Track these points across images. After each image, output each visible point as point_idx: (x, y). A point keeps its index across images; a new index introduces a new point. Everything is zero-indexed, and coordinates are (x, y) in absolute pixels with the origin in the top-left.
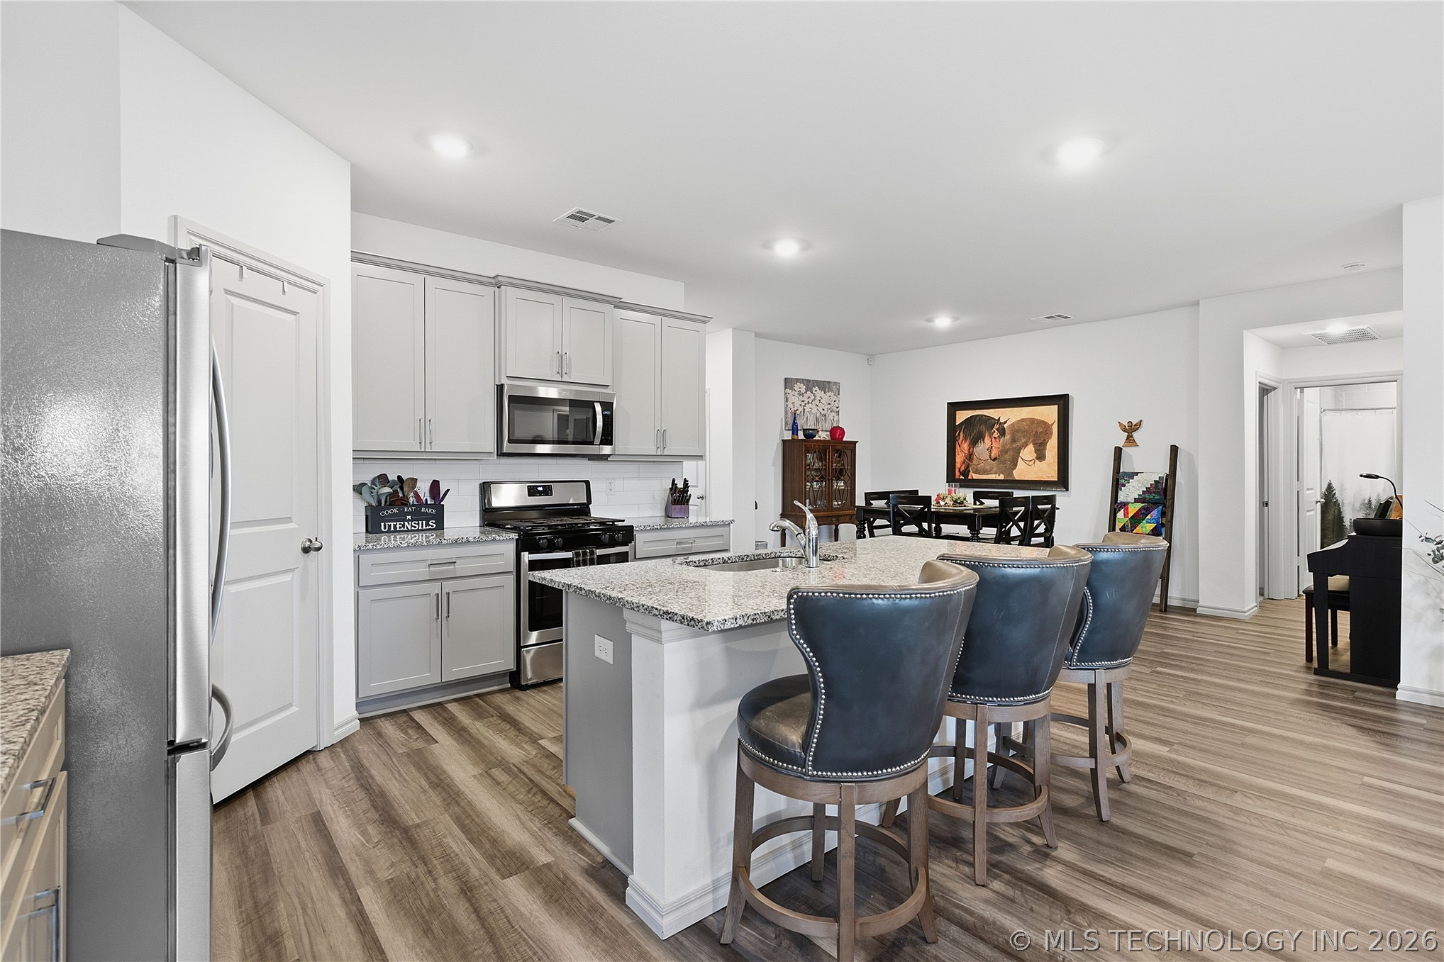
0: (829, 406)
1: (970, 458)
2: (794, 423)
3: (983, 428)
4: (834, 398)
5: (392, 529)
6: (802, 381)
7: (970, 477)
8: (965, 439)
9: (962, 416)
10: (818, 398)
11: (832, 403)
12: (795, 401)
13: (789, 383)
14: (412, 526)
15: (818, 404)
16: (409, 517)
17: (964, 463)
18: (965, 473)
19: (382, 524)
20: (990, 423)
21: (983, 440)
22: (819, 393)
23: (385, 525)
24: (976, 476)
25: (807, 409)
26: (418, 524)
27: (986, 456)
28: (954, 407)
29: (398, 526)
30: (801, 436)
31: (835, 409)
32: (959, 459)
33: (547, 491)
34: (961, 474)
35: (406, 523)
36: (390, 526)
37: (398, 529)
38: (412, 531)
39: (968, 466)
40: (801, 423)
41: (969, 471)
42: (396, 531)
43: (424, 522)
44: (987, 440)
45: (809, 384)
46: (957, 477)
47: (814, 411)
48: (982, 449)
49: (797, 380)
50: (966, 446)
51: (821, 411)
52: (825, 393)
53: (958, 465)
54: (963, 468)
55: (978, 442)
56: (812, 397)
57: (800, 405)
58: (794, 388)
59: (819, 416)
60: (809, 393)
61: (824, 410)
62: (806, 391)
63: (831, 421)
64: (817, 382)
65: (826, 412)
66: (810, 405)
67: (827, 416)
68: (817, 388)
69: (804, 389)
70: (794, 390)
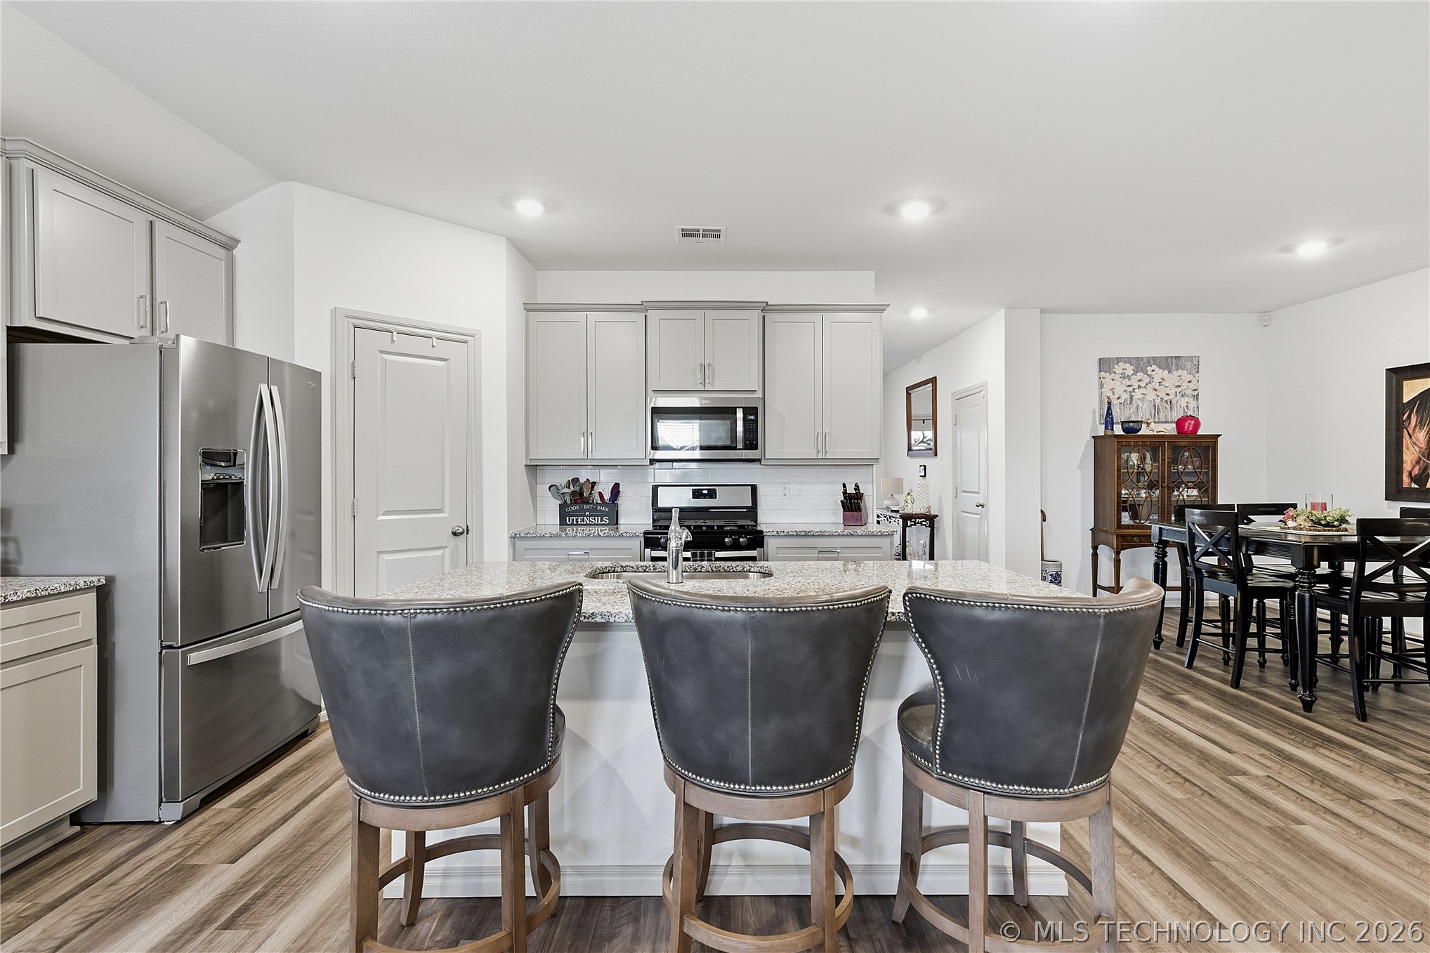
0: (1178, 390)
2: (1109, 413)
4: (1187, 377)
5: (575, 523)
6: (1129, 360)
10: (1157, 379)
11: (1185, 385)
12: (1116, 387)
13: (1105, 365)
14: (590, 521)
15: (1157, 387)
16: (587, 513)
17: (1418, 462)
18: (1421, 478)
19: (568, 518)
22: (1159, 373)
23: (569, 519)
25: (1135, 395)
26: (595, 519)
28: (1399, 375)
29: (579, 520)
30: (1118, 430)
31: (1189, 392)
32: (1410, 457)
33: (712, 494)
34: (1414, 480)
35: (585, 518)
36: (573, 520)
37: (579, 523)
38: (590, 525)
39: (1426, 468)
40: (1119, 415)
42: (577, 524)
43: (599, 518)
45: (1139, 364)
46: (1406, 486)
47: (1151, 396)
49: (1119, 360)
51: (1163, 395)
52: (1170, 372)
53: (1407, 468)
54: (1416, 472)
56: (1147, 379)
57: (1125, 391)
58: (1114, 370)
59: (1158, 402)
60: (1140, 375)
61: (1168, 394)
62: (1135, 373)
63: (1182, 409)
64: (1155, 359)
65: (1172, 397)
66: (1143, 390)
67: (1174, 402)
68: (1154, 367)
69: (1130, 369)
70: (1115, 373)
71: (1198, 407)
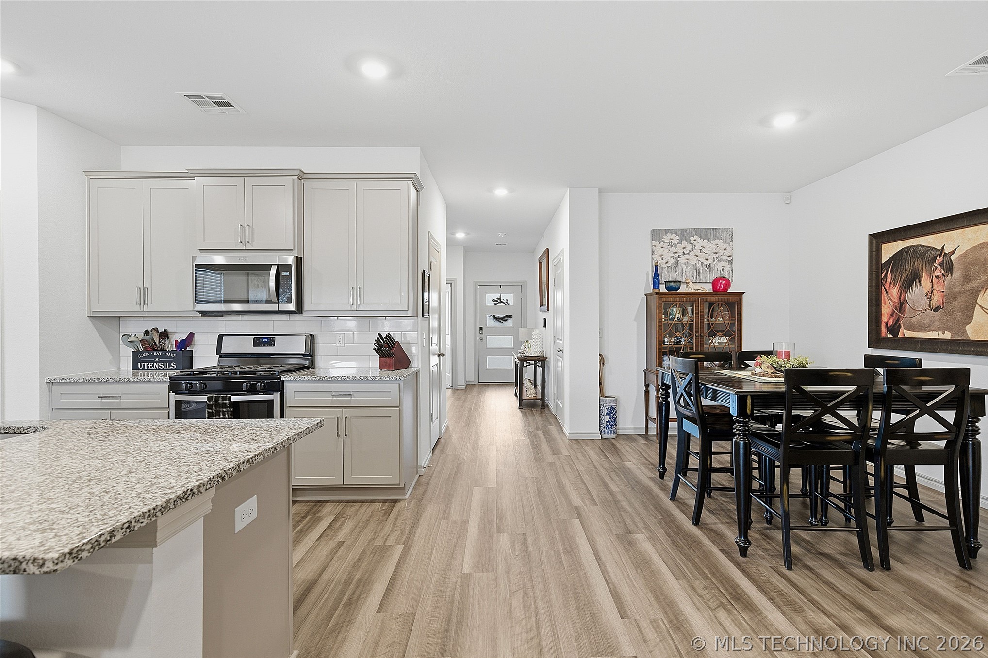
0: (715, 256)
1: (901, 307)
2: (656, 276)
3: (919, 264)
4: (722, 245)
5: (146, 368)
6: (675, 232)
7: (900, 336)
8: (894, 281)
9: (889, 251)
10: (698, 247)
11: (722, 251)
12: (665, 255)
13: (657, 235)
14: (159, 366)
15: (698, 254)
16: (157, 359)
17: (892, 315)
18: (894, 329)
19: (139, 364)
20: (928, 256)
21: (920, 282)
22: (700, 242)
23: (141, 364)
24: (909, 334)
25: (682, 260)
26: (164, 365)
27: (924, 303)
28: (878, 240)
29: (150, 365)
31: (724, 258)
32: (886, 310)
33: (271, 342)
34: (890, 330)
35: (155, 364)
36: (144, 365)
37: (150, 368)
38: (160, 369)
39: (898, 320)
40: (665, 276)
41: (900, 327)
42: (148, 369)
43: (168, 363)
44: (926, 281)
45: (684, 235)
46: (883, 335)
47: (693, 261)
48: (917, 295)
49: (667, 231)
50: (895, 292)
51: (703, 260)
52: (709, 241)
53: (884, 319)
54: (891, 323)
55: (912, 285)
56: (690, 247)
57: (672, 257)
58: (663, 239)
59: (699, 266)
60: (684, 244)
61: (707, 260)
62: (680, 242)
63: (719, 271)
64: (696, 230)
65: (710, 262)
66: (687, 256)
67: (712, 266)
68: (696, 237)
69: (676, 239)
70: (663, 241)
71: (732, 270)
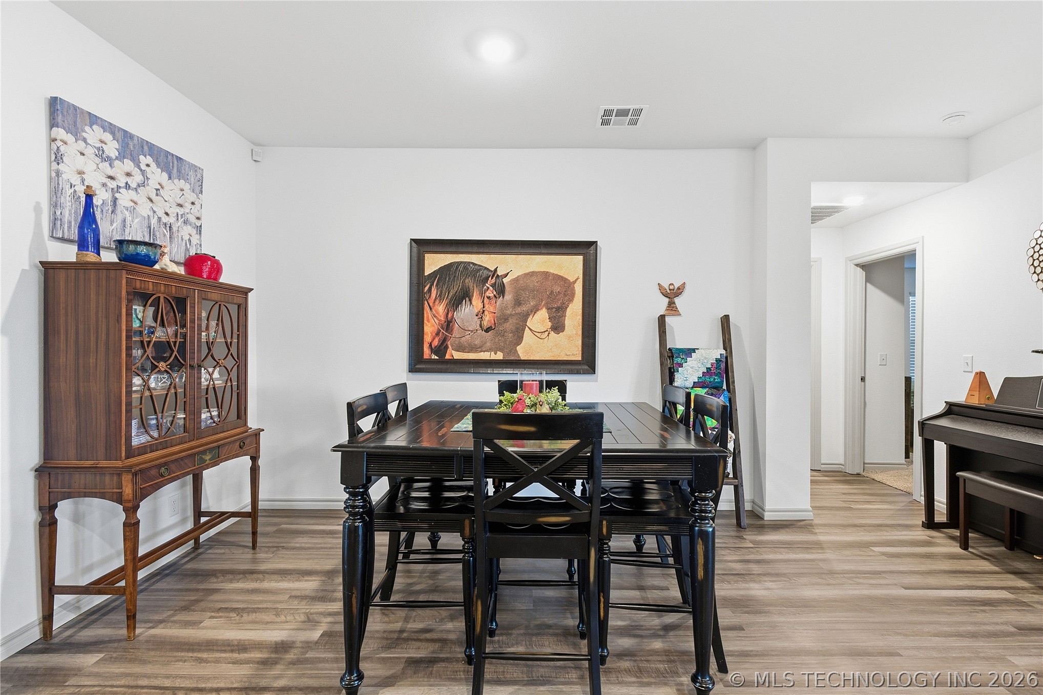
0: (180, 211)
1: (448, 325)
2: (88, 217)
3: (469, 282)
4: (192, 195)
6: (110, 128)
7: (447, 357)
8: (440, 297)
9: (434, 262)
10: (153, 184)
11: (188, 205)
12: (86, 169)
15: (153, 196)
17: (438, 334)
18: (440, 350)
20: (482, 276)
21: (470, 300)
22: (157, 175)
24: (457, 355)
25: (124, 198)
27: (474, 324)
28: (421, 247)
30: (109, 256)
31: (192, 219)
32: (430, 328)
34: (434, 351)
39: (445, 340)
40: (109, 230)
41: (446, 347)
44: (477, 302)
45: (128, 145)
46: (426, 356)
47: (144, 209)
48: (466, 314)
49: (93, 120)
50: (441, 308)
51: (161, 213)
52: (170, 178)
53: (428, 338)
54: (436, 343)
55: (461, 303)
56: (138, 178)
57: (104, 185)
58: (84, 134)
59: (154, 221)
60: (128, 165)
61: (167, 214)
62: (121, 157)
63: (184, 242)
64: (151, 147)
65: (172, 219)
66: (132, 194)
67: (175, 229)
68: (149, 160)
69: (112, 149)
70: (85, 140)
71: (201, 245)
